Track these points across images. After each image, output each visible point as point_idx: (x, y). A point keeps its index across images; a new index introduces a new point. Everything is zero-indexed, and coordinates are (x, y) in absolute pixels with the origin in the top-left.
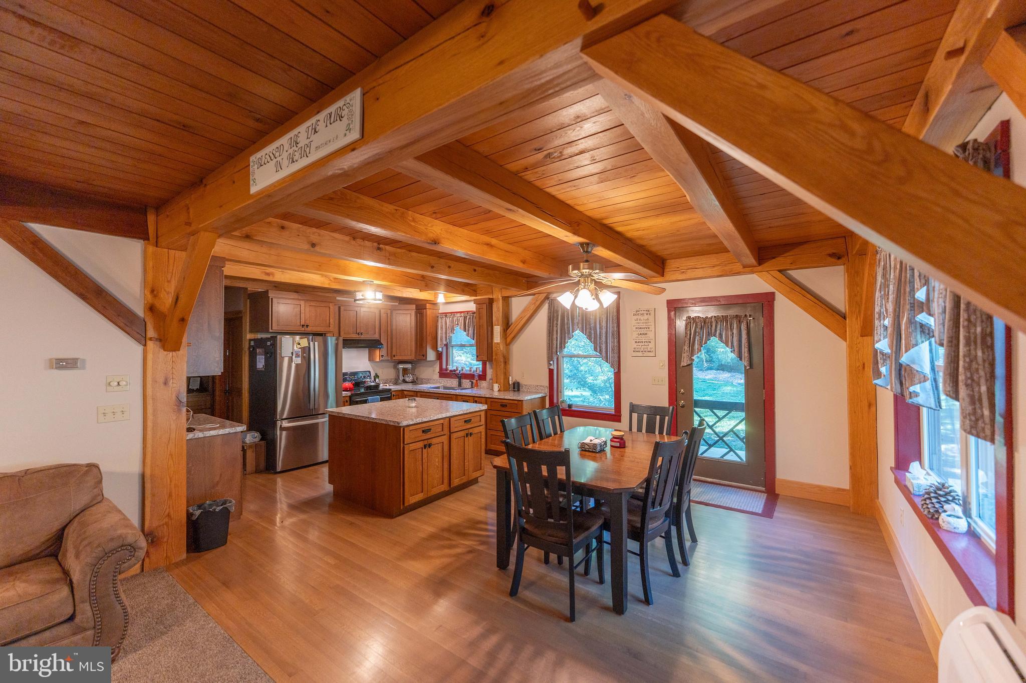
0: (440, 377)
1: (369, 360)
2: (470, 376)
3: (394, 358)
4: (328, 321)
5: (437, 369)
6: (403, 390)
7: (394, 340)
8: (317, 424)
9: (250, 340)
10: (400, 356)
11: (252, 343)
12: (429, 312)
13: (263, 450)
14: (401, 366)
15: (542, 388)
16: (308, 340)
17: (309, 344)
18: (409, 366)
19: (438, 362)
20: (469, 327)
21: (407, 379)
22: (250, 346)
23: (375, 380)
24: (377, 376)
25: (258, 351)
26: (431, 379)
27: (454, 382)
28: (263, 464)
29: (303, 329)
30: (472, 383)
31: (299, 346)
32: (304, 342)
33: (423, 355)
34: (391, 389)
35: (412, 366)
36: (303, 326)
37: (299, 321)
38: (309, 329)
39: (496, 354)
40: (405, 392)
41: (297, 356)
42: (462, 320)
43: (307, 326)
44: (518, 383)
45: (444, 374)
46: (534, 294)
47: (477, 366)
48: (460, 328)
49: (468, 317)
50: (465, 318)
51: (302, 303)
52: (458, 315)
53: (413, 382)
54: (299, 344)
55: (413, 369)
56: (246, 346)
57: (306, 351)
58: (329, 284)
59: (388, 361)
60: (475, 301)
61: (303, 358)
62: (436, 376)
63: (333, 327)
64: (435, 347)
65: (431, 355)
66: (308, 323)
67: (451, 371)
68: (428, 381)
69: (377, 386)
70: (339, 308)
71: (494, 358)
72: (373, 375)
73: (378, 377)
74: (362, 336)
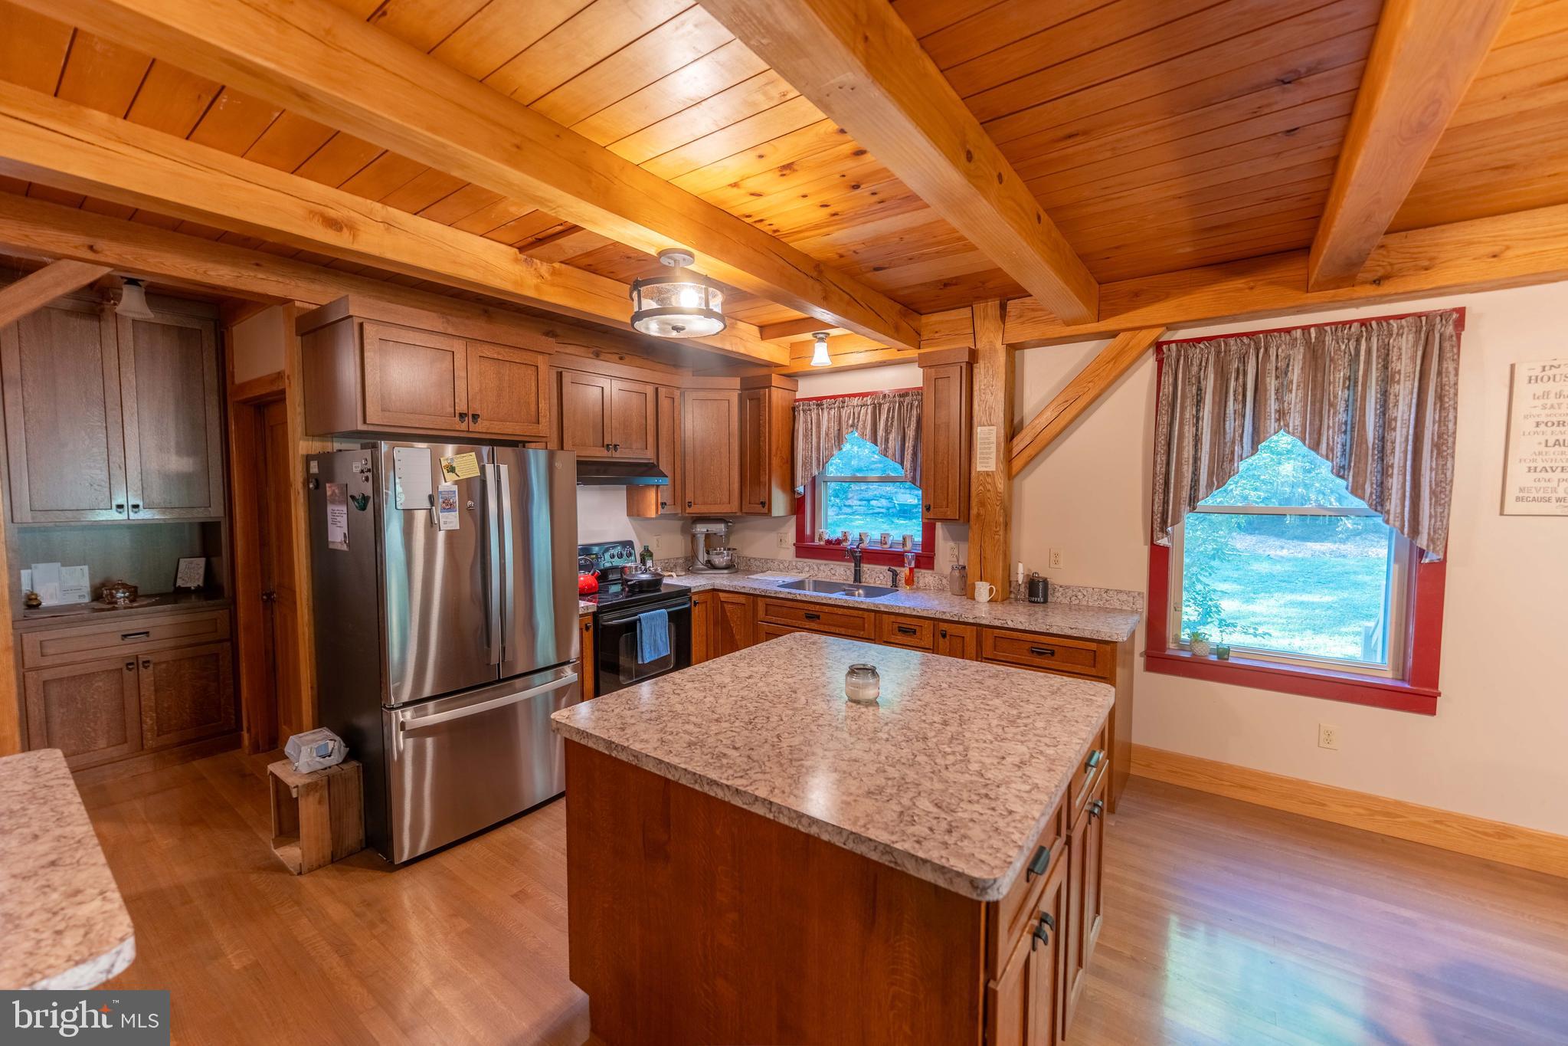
0: (797, 557)
1: (630, 514)
2: (891, 558)
3: (688, 510)
4: (533, 407)
5: (791, 536)
6: (715, 591)
7: (689, 466)
8: (512, 707)
9: (308, 459)
10: (705, 503)
11: (314, 468)
12: (778, 397)
13: (355, 791)
14: (701, 529)
15: (1124, 597)
16: (479, 458)
17: (483, 469)
18: (720, 528)
19: (793, 521)
20: (887, 432)
21: (718, 560)
22: (308, 477)
23: (643, 562)
24: (647, 554)
25: (329, 493)
26: (772, 561)
27: (841, 572)
28: (354, 834)
29: (464, 426)
30: (895, 574)
31: (451, 477)
32: (467, 464)
33: (763, 504)
34: (689, 590)
35: (728, 527)
36: (462, 416)
37: (449, 401)
38: (481, 427)
39: (982, 504)
40: (721, 594)
41: (448, 506)
42: (866, 415)
43: (475, 417)
44: (1045, 581)
45: (806, 548)
46: (1113, 334)
47: (908, 531)
48: (863, 435)
49: (886, 407)
50: (877, 408)
51: (459, 347)
52: (856, 401)
53: (730, 567)
54: (452, 469)
55: (728, 534)
56: (297, 475)
57: (475, 491)
58: (537, 288)
59: (674, 516)
60: (923, 362)
61: (465, 512)
62: (788, 552)
63: (547, 426)
64: (790, 485)
65: (780, 503)
66: (476, 407)
67: (829, 542)
68: (765, 565)
69: (656, 583)
70: (560, 375)
71: (974, 511)
72: (638, 549)
73: (651, 555)
74: (617, 454)
